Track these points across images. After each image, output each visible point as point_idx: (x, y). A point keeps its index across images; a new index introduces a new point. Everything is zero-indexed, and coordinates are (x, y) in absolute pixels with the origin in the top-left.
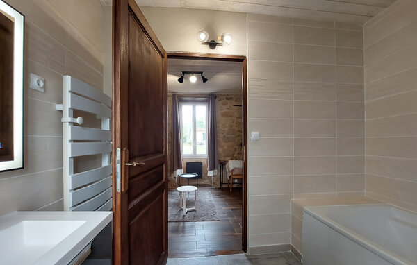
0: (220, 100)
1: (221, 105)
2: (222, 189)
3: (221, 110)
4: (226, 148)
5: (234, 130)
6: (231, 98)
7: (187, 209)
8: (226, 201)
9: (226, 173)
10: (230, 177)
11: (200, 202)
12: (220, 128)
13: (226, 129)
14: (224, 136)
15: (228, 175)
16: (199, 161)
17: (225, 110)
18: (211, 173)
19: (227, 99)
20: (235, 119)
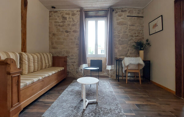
0: (117, 12)
1: (117, 17)
2: (119, 80)
3: (117, 20)
4: (120, 49)
5: (127, 35)
6: (125, 11)
7: (88, 101)
8: (126, 92)
9: (122, 68)
10: (126, 71)
11: (101, 91)
12: (117, 33)
13: (121, 35)
14: (119, 40)
15: (124, 70)
16: (100, 59)
17: (121, 20)
18: (109, 68)
19: (122, 11)
20: (129, 26)
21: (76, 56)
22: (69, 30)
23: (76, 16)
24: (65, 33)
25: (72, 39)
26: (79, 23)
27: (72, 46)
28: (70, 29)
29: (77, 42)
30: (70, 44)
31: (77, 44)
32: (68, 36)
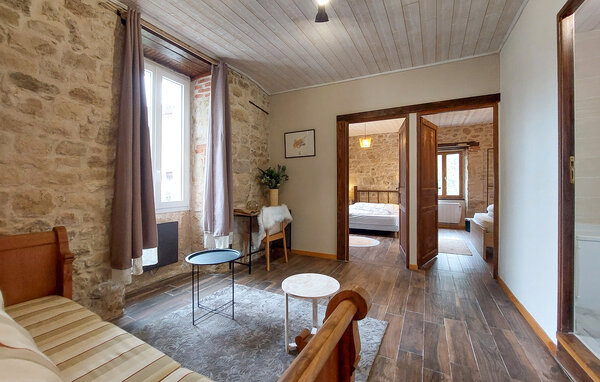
0: (230, 81)
1: (232, 94)
4: (237, 184)
5: (249, 149)
6: (247, 86)
13: (238, 146)
14: (235, 160)
17: (238, 105)
19: (241, 83)
20: (250, 128)
21: (86, 220)
22: (42, 77)
23: (94, 22)
24: (13, 88)
25: (64, 133)
26: (108, 61)
27: (65, 170)
28: (56, 75)
29: (94, 150)
30: (52, 156)
31: (93, 162)
32: (33, 109)
